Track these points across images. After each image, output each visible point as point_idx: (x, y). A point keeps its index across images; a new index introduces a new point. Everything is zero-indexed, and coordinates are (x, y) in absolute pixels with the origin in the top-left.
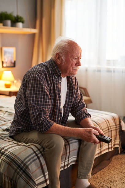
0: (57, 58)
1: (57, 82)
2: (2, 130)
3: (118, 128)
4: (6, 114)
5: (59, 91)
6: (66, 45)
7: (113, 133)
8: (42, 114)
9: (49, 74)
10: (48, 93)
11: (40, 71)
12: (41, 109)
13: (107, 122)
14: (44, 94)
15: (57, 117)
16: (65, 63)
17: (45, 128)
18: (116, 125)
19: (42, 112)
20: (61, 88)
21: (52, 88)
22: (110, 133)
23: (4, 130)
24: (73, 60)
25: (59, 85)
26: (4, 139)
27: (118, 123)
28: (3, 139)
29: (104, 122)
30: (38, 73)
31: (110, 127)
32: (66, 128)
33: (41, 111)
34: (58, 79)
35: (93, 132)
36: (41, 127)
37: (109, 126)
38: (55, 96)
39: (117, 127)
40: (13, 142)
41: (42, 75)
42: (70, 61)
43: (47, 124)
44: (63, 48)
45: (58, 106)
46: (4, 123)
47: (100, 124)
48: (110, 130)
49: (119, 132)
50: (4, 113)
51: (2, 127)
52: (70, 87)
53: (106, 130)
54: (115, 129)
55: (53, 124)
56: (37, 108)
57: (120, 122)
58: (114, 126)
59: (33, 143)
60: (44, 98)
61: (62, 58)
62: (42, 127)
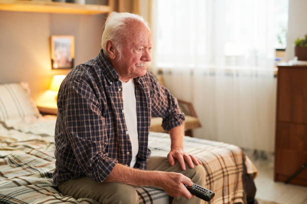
0: (109, 50)
1: (113, 90)
2: (40, 176)
3: (240, 170)
4: (50, 147)
5: (119, 106)
6: (122, 26)
7: (232, 179)
8: (92, 150)
9: (97, 80)
10: (98, 113)
11: (79, 76)
12: (89, 142)
13: (221, 160)
14: (90, 116)
15: (123, 150)
16: (123, 57)
17: (101, 175)
18: (237, 165)
19: (92, 148)
20: (122, 101)
21: (105, 103)
22: (226, 178)
23: (42, 176)
24: (136, 51)
25: (118, 96)
26: (40, 191)
27: (240, 161)
28: (37, 191)
29: (214, 160)
30: (75, 81)
31: (226, 168)
32: (137, 172)
33: (90, 145)
34: (116, 86)
35: (182, 180)
36: (95, 173)
37: (223, 166)
38: (114, 116)
39: (238, 169)
40: (54, 196)
41: (83, 84)
42: (130, 53)
43: (104, 168)
44: (118, 31)
45: (121, 131)
46: (46, 162)
47: (207, 164)
48: (226, 174)
49: (243, 176)
50: (48, 145)
51: (40, 170)
52: (140, 95)
53: (219, 174)
54: (234, 172)
55: (114, 165)
56: (83, 143)
57: (244, 160)
58: (232, 166)
59: (88, 197)
60: (92, 123)
61: (116, 50)
62: (97, 174)
